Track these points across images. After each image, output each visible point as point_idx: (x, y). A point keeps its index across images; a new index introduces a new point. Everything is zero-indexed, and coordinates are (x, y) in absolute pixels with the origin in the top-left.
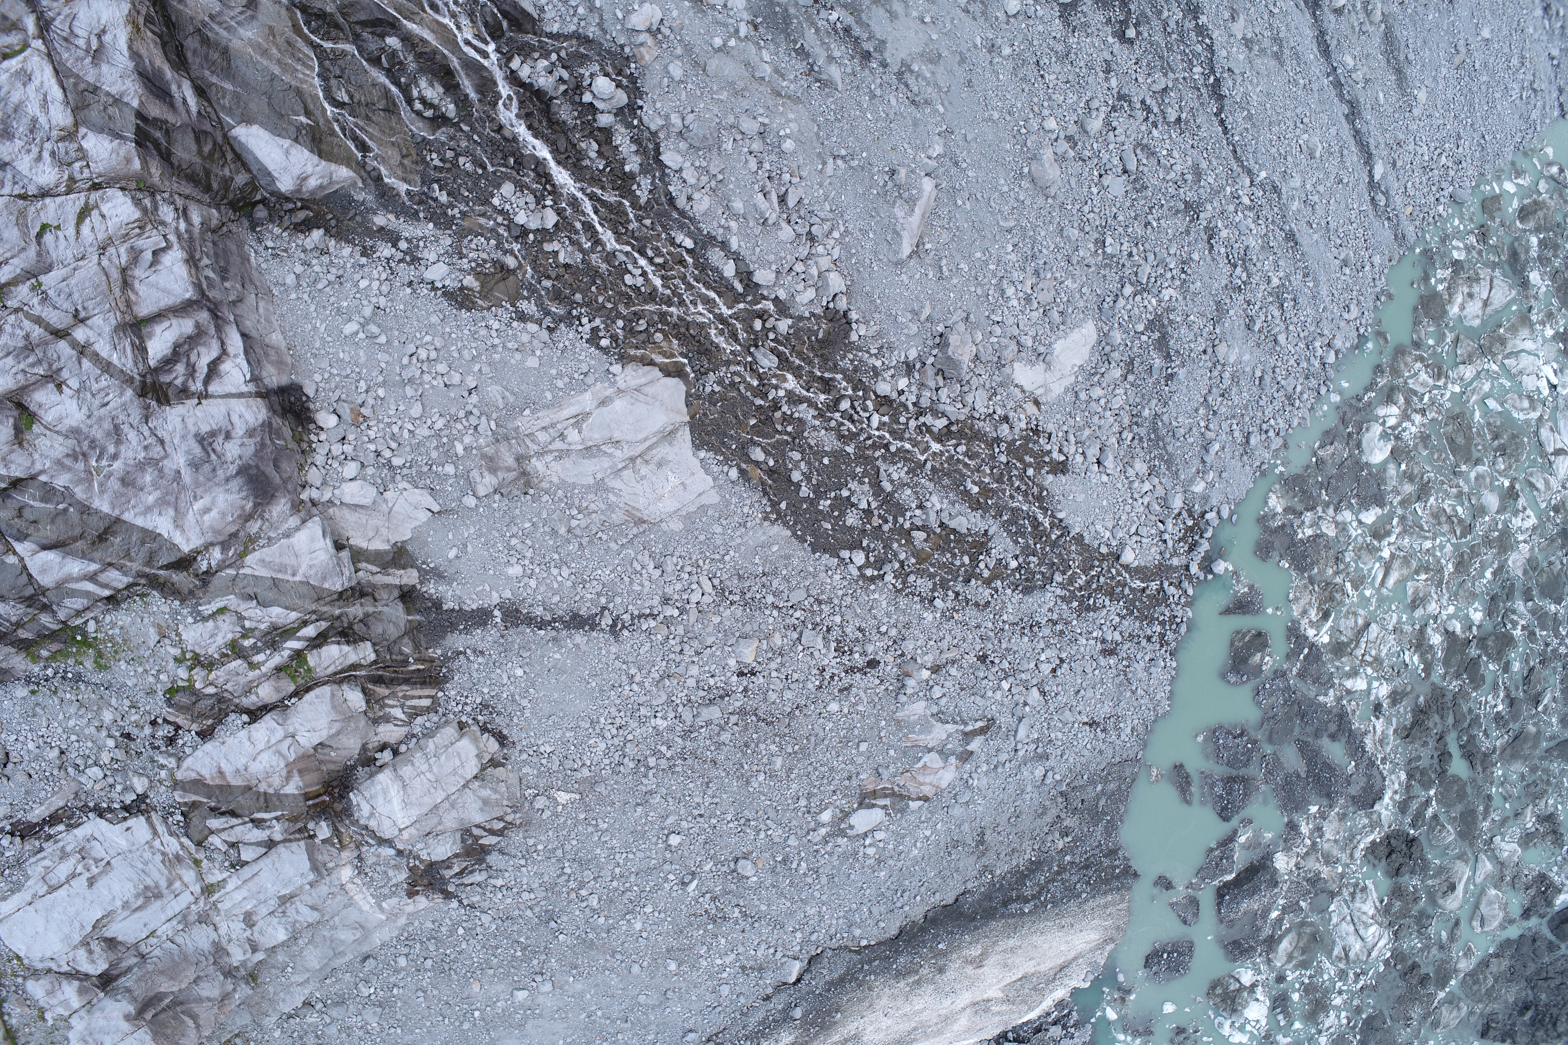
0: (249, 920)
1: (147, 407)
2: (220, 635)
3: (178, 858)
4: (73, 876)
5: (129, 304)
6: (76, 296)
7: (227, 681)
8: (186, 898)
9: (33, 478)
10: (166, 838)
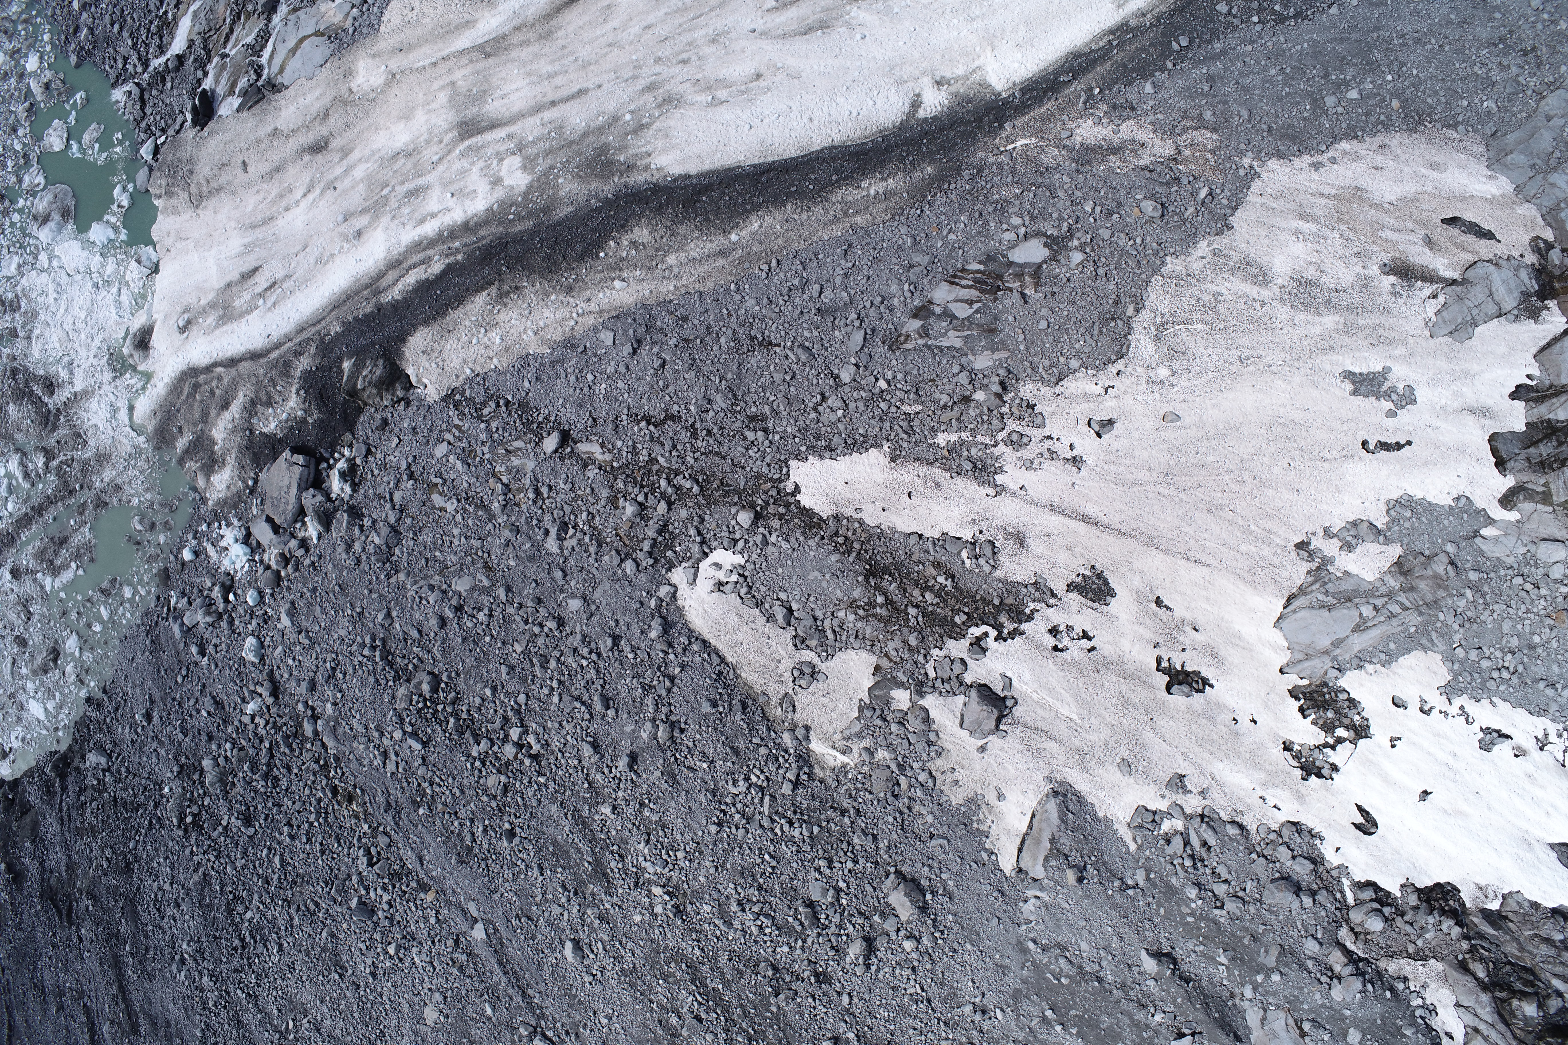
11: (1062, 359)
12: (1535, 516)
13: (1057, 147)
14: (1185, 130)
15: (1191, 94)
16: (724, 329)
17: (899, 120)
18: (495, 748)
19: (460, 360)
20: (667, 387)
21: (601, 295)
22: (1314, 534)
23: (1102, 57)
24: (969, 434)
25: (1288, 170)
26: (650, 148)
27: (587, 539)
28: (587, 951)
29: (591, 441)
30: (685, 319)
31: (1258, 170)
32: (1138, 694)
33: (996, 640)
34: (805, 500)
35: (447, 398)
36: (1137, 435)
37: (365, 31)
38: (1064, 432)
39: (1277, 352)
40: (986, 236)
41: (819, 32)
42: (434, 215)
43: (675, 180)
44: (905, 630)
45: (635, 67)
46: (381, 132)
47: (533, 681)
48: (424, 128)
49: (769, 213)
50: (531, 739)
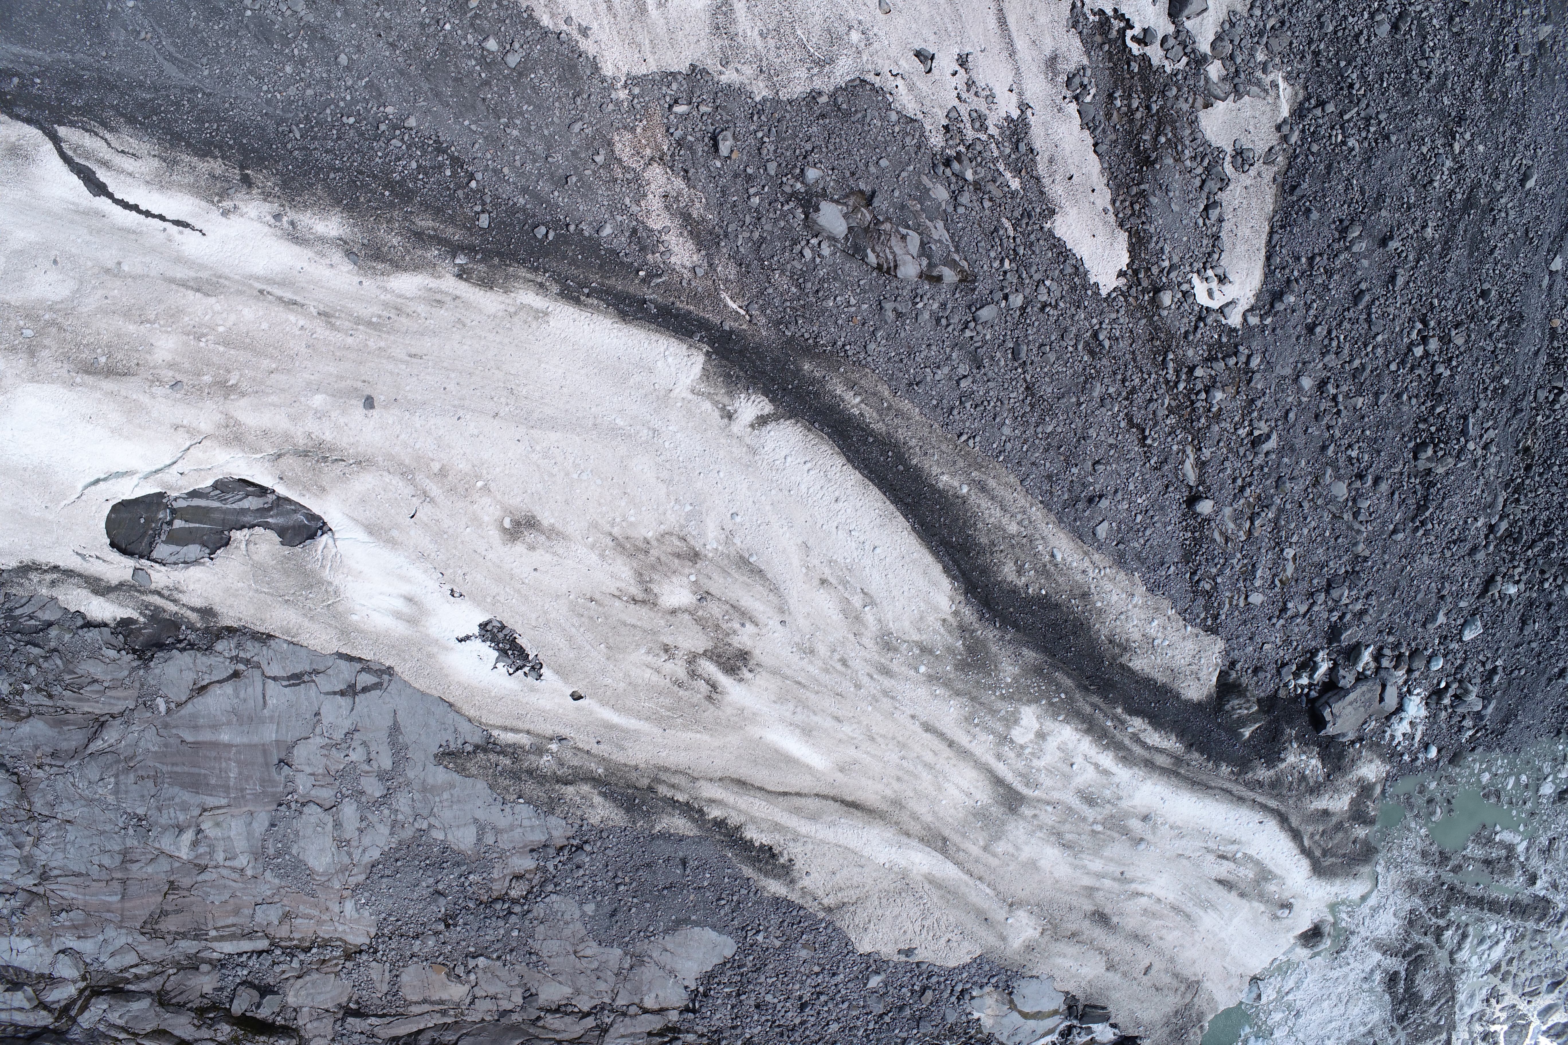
11: (897, 129)
13: (715, 270)
14: (626, 169)
15: (586, 190)
16: (1040, 436)
17: (788, 422)
18: (1436, 358)
19: (1186, 643)
20: (1110, 445)
21: (1075, 564)
23: (607, 293)
24: (998, 165)
25: (605, 53)
26: (938, 625)
27: (1255, 414)
28: (1523, 168)
29: (1184, 475)
30: (1049, 477)
31: (623, 79)
33: (1132, 27)
34: (1124, 260)
35: (1213, 630)
36: (914, 26)
37: (987, 968)
38: (948, 87)
40: (836, 272)
41: (751, 560)
42: (1097, 766)
43: (954, 578)
44: (1169, 104)
45: (877, 701)
46: (1057, 875)
47: (1376, 369)
48: (1033, 841)
49: (929, 475)
50: (1414, 335)
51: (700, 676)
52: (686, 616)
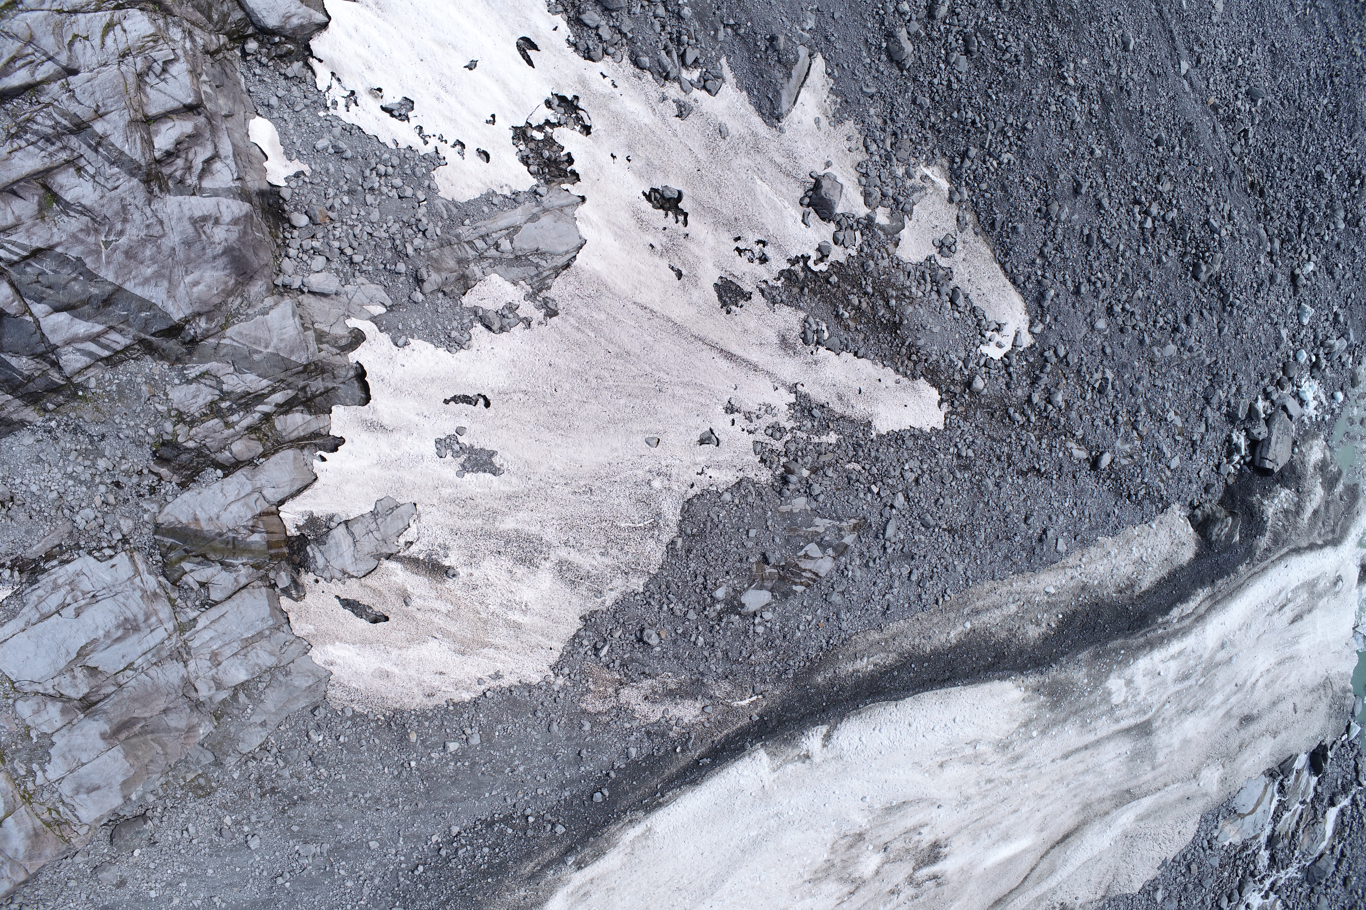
0: (215, 659)
1: (151, 192)
2: (202, 396)
3: (155, 594)
4: (64, 605)
5: (141, 104)
6: (98, 95)
7: (206, 437)
8: (160, 634)
9: (51, 248)
10: (146, 576)
11: (737, 501)
12: (332, 320)
13: (716, 698)
14: (608, 712)
15: (597, 747)
16: (981, 546)
17: (843, 724)
18: (1162, 213)
19: (1159, 535)
20: (1024, 500)
21: (1063, 582)
22: (540, 323)
23: (671, 781)
24: (812, 441)
25: (524, 673)
26: (1023, 706)
27: (1087, 377)
28: (1119, 40)
29: (1078, 459)
30: (1006, 558)
31: (551, 673)
32: (706, 194)
33: (809, 258)
34: (934, 394)
35: (1166, 507)
36: (682, 429)
38: (738, 436)
39: (559, 496)
40: (784, 617)
42: (1172, 657)
44: (875, 275)
45: (1026, 777)
47: (1134, 265)
48: (1174, 732)
49: (943, 645)
50: (1138, 217)
51: (923, 882)
52: (886, 866)
